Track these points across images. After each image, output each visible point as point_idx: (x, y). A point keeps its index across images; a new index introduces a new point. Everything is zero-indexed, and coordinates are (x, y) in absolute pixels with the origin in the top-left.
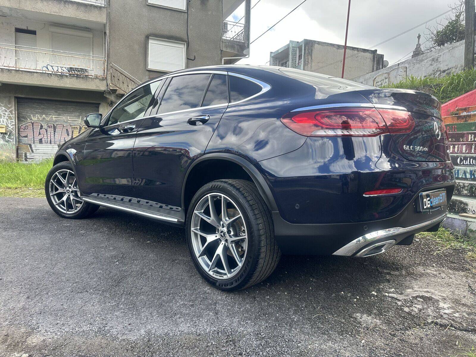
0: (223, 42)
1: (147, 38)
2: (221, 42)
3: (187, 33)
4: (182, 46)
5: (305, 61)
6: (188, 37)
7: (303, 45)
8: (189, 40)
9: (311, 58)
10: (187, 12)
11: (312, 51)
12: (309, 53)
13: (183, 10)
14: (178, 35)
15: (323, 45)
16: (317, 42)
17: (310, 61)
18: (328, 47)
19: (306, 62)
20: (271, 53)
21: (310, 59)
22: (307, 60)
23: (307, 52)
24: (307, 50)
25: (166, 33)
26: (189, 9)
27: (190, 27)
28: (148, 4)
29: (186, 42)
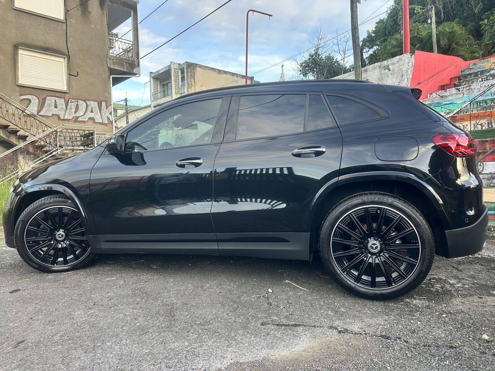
0: (110, 58)
1: (16, 47)
2: (108, 59)
3: (67, 46)
4: (61, 60)
5: (189, 83)
6: (68, 50)
7: (185, 68)
8: (69, 53)
9: (195, 81)
10: (65, 22)
11: (194, 74)
12: (191, 75)
13: (60, 19)
14: (55, 47)
15: (205, 69)
16: (199, 66)
17: (193, 83)
18: (209, 71)
19: (190, 85)
20: (151, 73)
21: (193, 82)
22: (190, 83)
23: (189, 75)
24: (189, 73)
25: (41, 43)
26: (67, 20)
27: (70, 39)
28: (15, 8)
29: (66, 55)
